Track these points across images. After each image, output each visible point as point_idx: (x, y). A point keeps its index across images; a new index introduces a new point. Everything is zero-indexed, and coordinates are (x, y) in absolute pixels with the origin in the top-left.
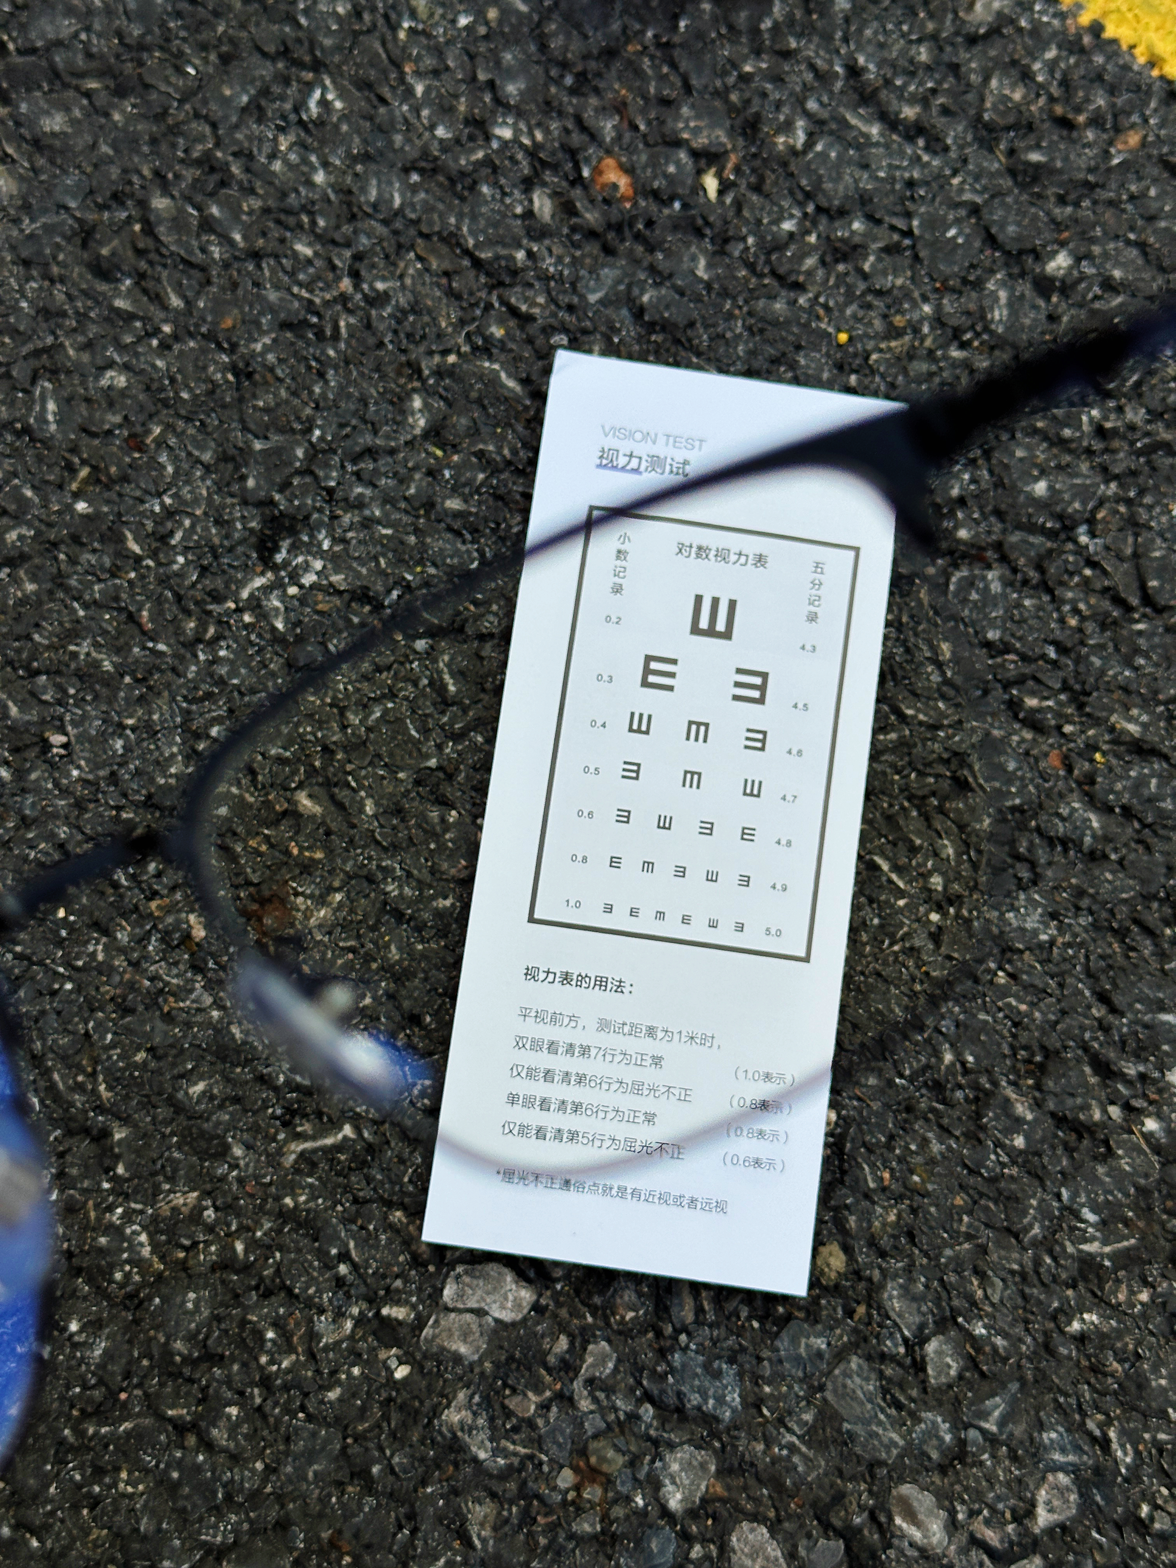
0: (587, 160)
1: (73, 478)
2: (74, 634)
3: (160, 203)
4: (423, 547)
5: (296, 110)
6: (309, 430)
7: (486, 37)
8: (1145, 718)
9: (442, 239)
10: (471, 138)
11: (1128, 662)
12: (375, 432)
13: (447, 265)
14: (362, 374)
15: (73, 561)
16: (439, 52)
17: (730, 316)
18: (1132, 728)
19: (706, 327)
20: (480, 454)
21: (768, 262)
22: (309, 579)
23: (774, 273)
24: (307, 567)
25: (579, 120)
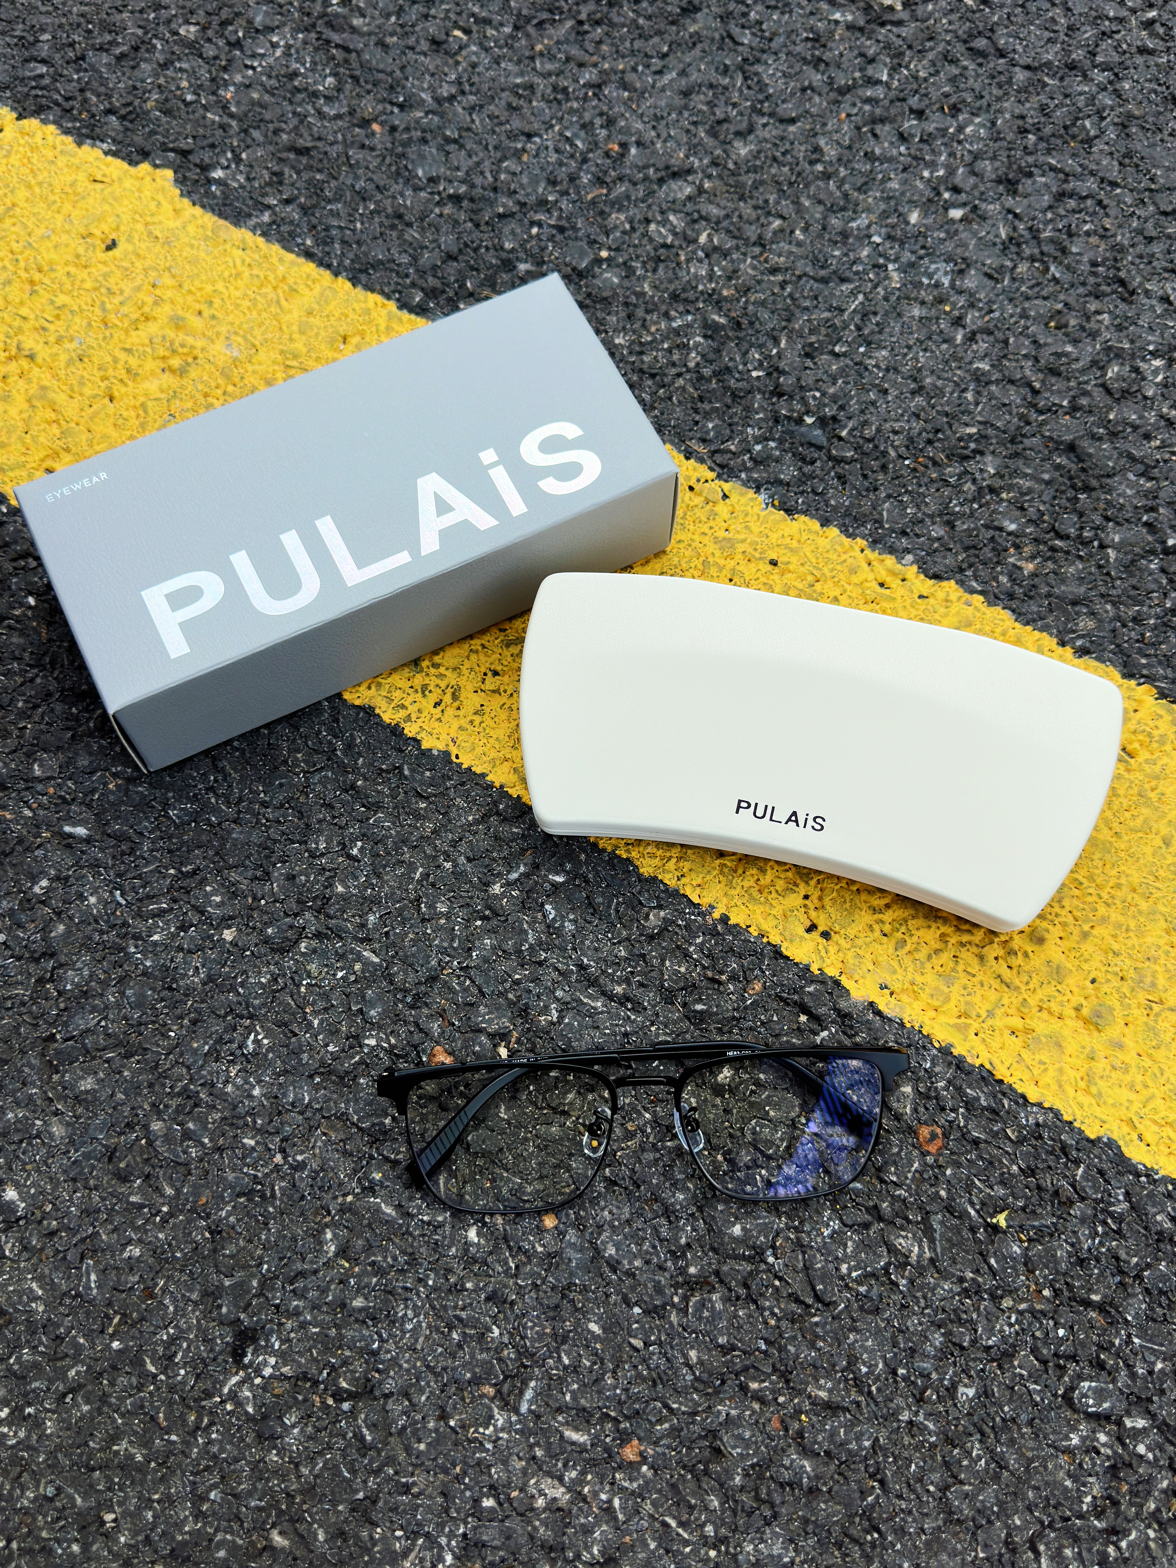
0: (424, 1051)
1: (110, 1325)
2: (114, 1439)
3: (156, 1126)
4: (341, 1337)
5: (240, 1047)
6: (260, 1264)
7: (356, 981)
8: (829, 1385)
9: (337, 1118)
10: (351, 1047)
11: (813, 1346)
12: (303, 1260)
13: (342, 1136)
14: (292, 1221)
15: (112, 1384)
16: (326, 996)
17: (526, 1139)
18: (823, 1394)
19: (510, 1150)
20: (373, 1264)
21: (544, 1098)
22: (267, 1372)
23: (549, 1106)
24: (265, 1363)
25: (417, 1025)
